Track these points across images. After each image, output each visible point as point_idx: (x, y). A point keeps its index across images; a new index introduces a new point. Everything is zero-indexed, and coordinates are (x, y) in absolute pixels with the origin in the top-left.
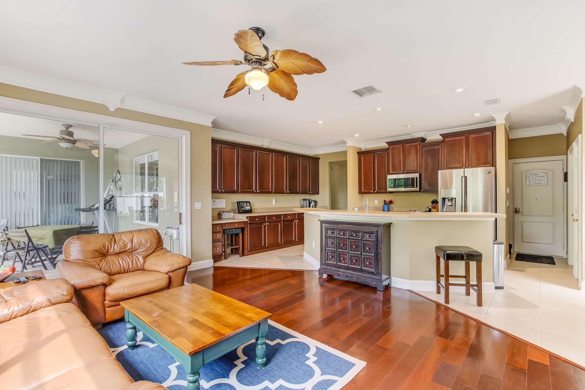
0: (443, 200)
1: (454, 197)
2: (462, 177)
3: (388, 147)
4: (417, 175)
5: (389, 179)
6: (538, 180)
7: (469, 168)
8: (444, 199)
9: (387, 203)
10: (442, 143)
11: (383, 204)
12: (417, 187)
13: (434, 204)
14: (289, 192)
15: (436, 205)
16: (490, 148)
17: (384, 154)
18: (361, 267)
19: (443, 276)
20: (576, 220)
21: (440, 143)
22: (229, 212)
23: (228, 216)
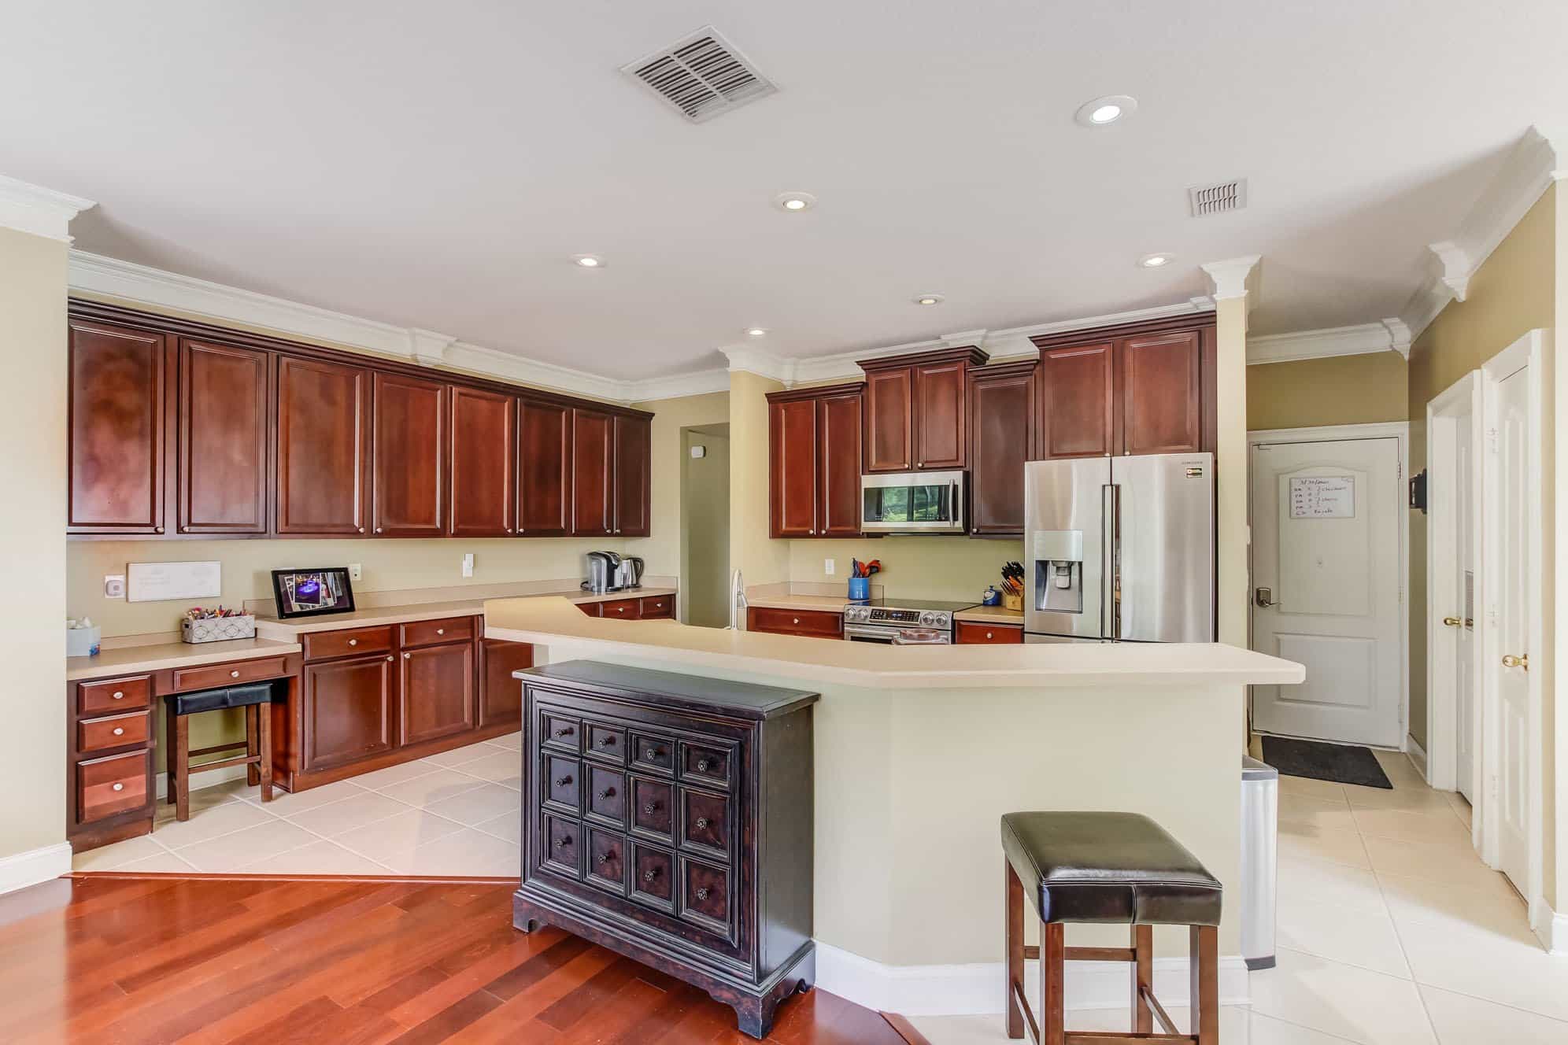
0: (1040, 567)
1: (1074, 557)
2: (1104, 486)
3: (864, 380)
4: (957, 477)
5: (865, 489)
6: (1326, 499)
7: (1124, 455)
8: (1043, 565)
9: (862, 571)
10: (1038, 368)
11: (851, 576)
12: (955, 519)
13: (1010, 577)
14: (522, 530)
15: (1018, 580)
16: (1192, 389)
17: (853, 402)
18: (678, 908)
19: (1033, 953)
20: (1514, 662)
21: (1032, 367)
22: (228, 616)
23: (224, 631)
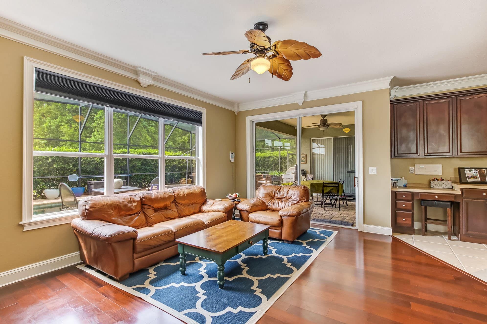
22: (443, 181)
23: (441, 185)
